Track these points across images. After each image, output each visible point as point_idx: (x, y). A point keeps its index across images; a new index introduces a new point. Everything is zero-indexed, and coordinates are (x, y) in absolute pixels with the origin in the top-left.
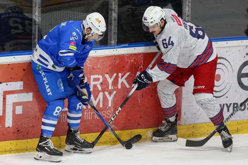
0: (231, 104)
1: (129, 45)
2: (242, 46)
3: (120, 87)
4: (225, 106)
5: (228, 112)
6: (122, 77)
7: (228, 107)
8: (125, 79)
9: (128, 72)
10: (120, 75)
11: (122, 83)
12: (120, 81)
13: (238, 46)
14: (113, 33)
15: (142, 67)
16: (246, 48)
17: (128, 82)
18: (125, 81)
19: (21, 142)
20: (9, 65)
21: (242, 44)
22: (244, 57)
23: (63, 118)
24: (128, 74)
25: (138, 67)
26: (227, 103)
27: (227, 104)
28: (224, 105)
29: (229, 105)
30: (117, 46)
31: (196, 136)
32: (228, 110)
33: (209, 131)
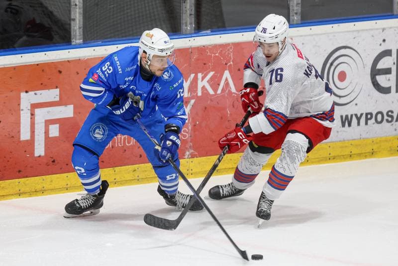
0: (362, 115)
1: (212, 32)
2: (377, 29)
3: (200, 94)
4: (354, 117)
5: (359, 127)
6: (203, 79)
7: (359, 119)
8: (208, 82)
9: (212, 71)
10: (200, 75)
11: (203, 88)
12: (200, 84)
13: (372, 30)
14: (189, 14)
15: (232, 63)
16: (383, 31)
17: (211, 86)
18: (208, 84)
19: (58, 178)
20: (38, 65)
21: (377, 26)
22: (380, 45)
23: (118, 140)
24: (212, 74)
25: (226, 64)
26: (356, 113)
27: (356, 115)
28: (352, 116)
29: (359, 116)
30: (195, 33)
31: (313, 163)
32: (359, 124)
33: (331, 155)
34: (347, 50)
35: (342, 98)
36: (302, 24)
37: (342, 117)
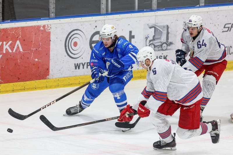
0: (85, 63)
1: (11, 21)
2: (93, 21)
3: (4, 52)
4: (81, 65)
6: (6, 44)
7: (83, 65)
8: (9, 46)
9: (11, 41)
10: (5, 43)
11: (6, 49)
12: (5, 47)
13: (90, 21)
15: (20, 37)
16: (96, 22)
17: (10, 48)
18: (8, 47)
21: (92, 19)
22: (94, 29)
24: (10, 42)
25: (18, 37)
26: (82, 62)
27: (82, 63)
28: (80, 64)
29: (83, 64)
30: (2, 22)
31: (60, 87)
32: (83, 68)
33: (69, 83)
34: (78, 31)
35: (75, 55)
36: (56, 18)
37: (75, 64)
